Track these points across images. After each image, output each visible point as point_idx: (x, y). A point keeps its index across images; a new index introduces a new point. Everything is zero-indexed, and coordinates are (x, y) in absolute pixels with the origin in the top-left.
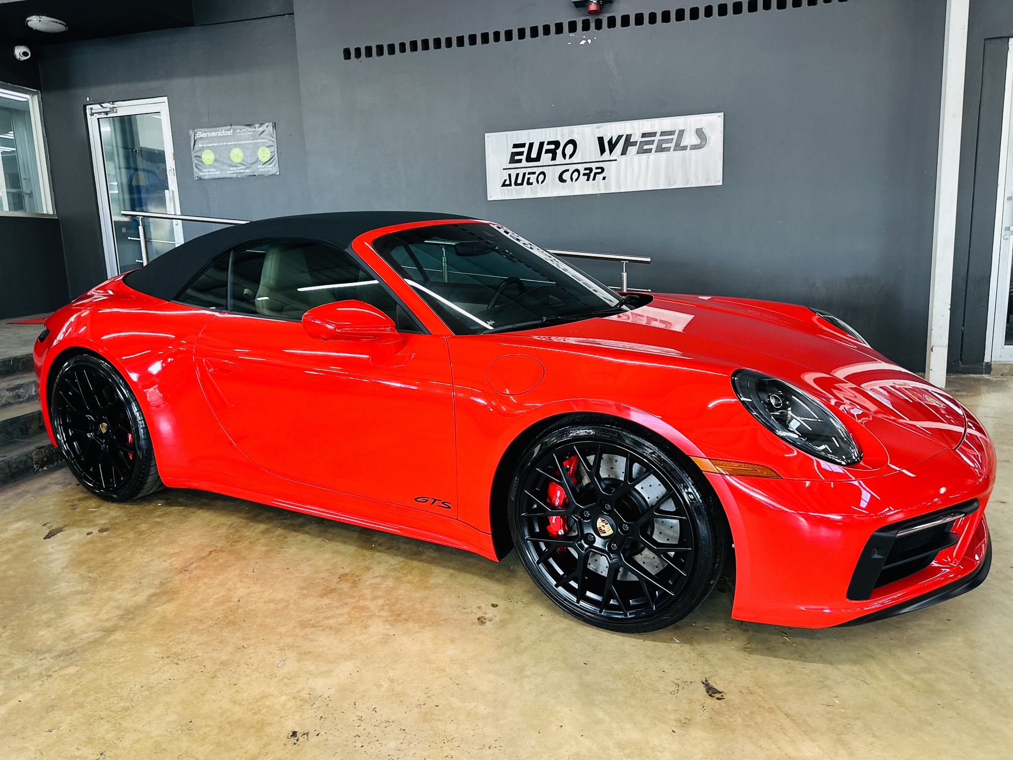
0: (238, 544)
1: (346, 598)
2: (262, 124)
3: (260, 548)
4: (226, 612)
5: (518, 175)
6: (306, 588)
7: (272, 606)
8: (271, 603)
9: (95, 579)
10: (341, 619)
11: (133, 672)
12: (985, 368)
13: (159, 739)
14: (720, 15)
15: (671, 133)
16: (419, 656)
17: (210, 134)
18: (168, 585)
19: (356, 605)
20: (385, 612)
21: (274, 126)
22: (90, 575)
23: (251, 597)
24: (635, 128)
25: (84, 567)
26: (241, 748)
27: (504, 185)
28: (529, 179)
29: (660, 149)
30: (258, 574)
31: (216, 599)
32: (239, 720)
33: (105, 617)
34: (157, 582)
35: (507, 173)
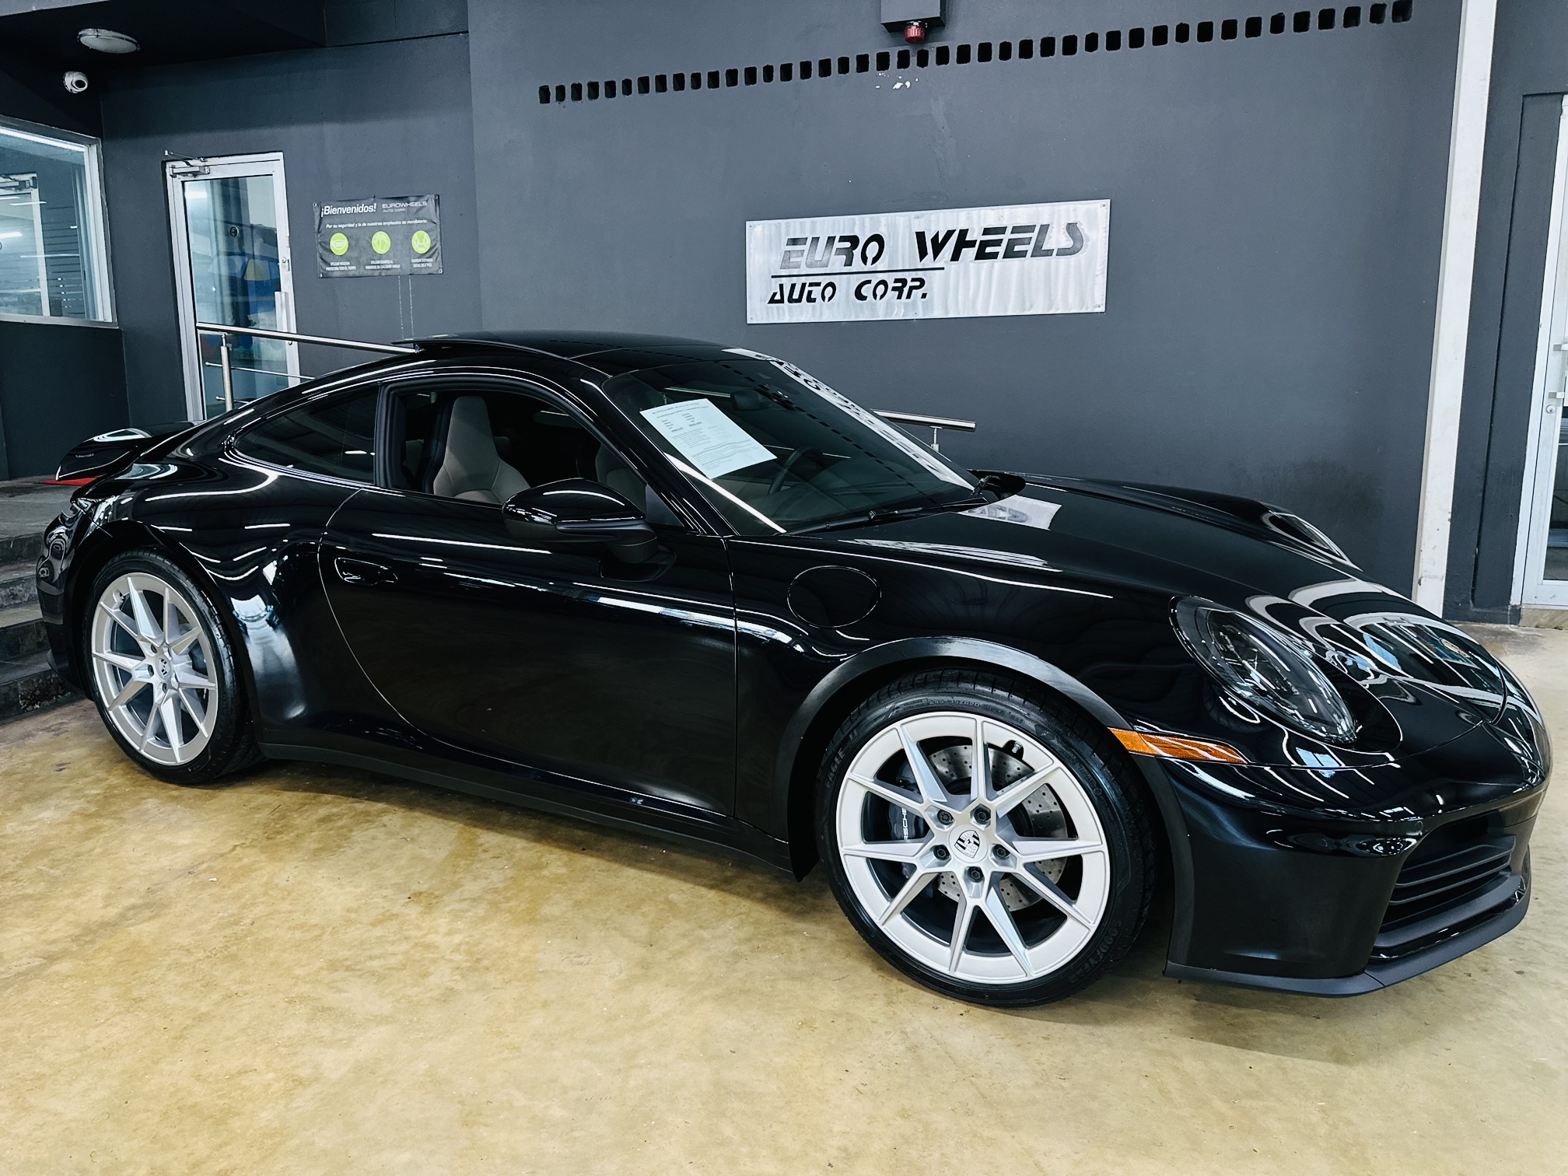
0: (278, 837)
1: (411, 929)
2: (419, 197)
3: (310, 843)
4: (226, 939)
5: (793, 286)
6: (356, 911)
7: (298, 934)
8: (298, 929)
9: (56, 878)
10: (392, 961)
11: (67, 1023)
12: (1510, 615)
13: (73, 1125)
14: (1109, 48)
15: (1030, 229)
16: (488, 1025)
17: (344, 210)
18: (159, 893)
19: (422, 940)
20: (460, 955)
21: (437, 202)
22: (52, 871)
23: (272, 919)
24: (975, 220)
25: (46, 860)
26: (185, 1147)
27: (772, 301)
28: (810, 292)
29: (1010, 254)
30: (293, 884)
31: (222, 918)
32: (196, 1105)
33: (54, 936)
34: (143, 889)
35: (776, 282)
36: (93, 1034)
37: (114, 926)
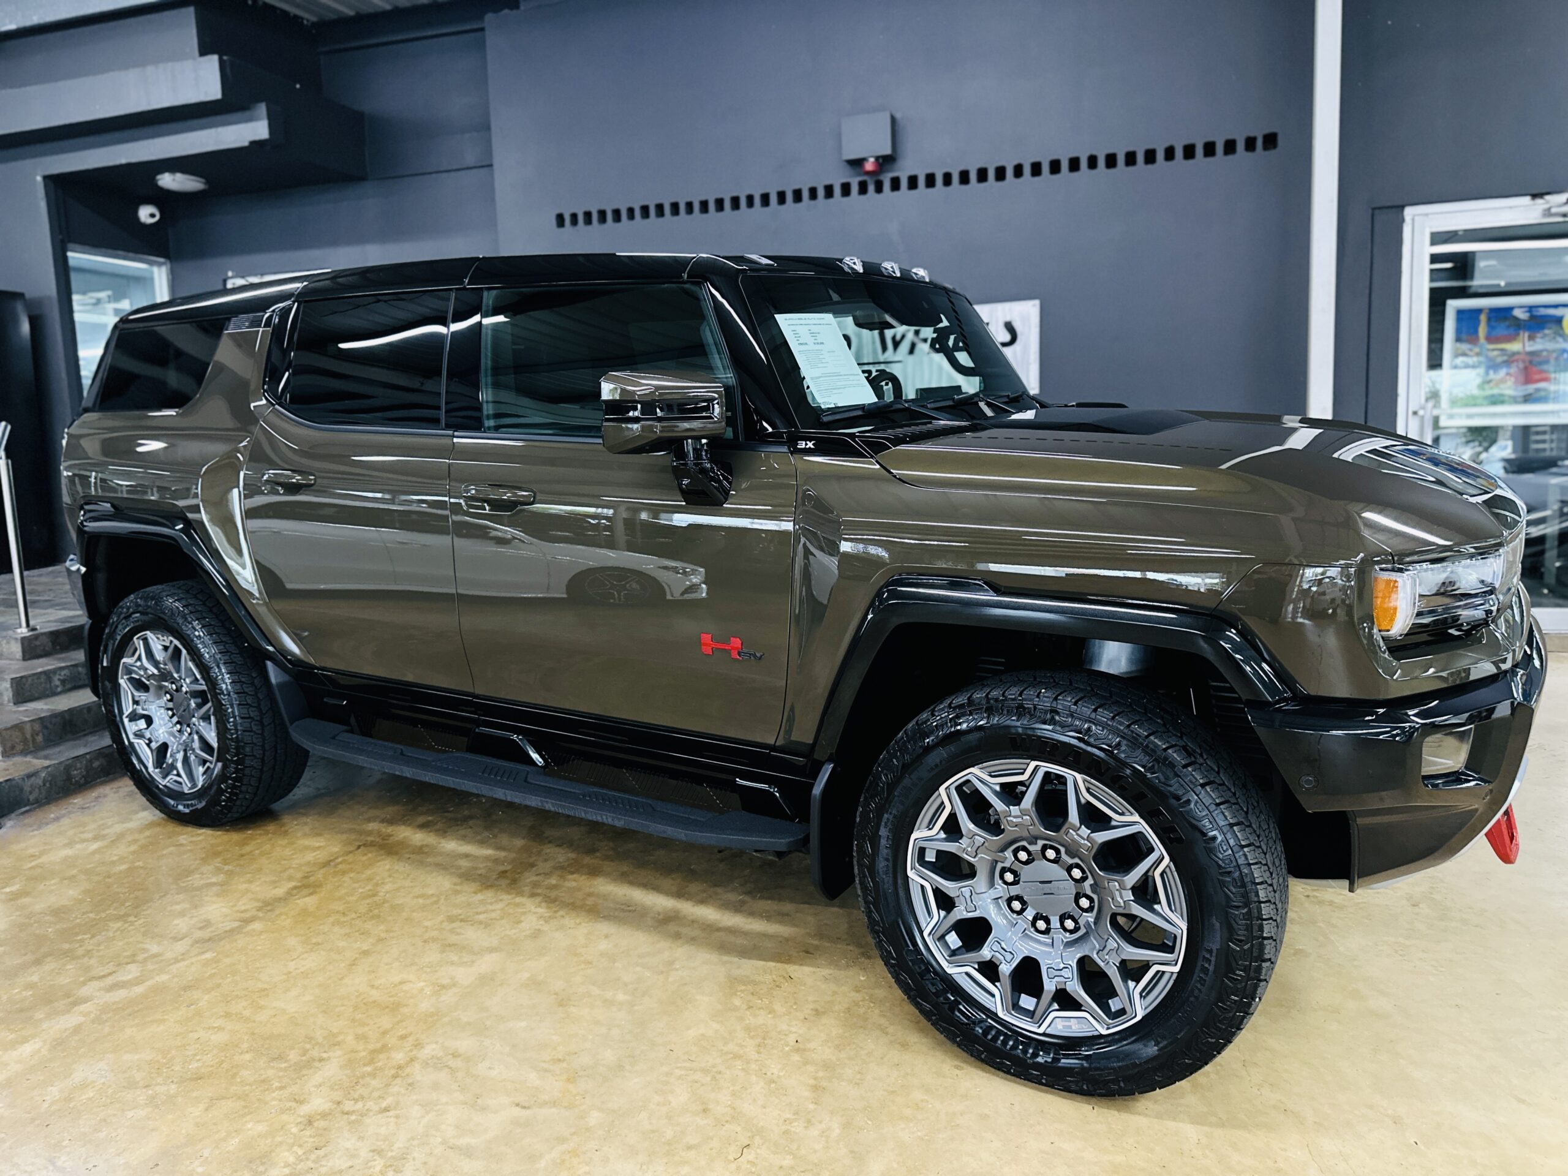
1: (503, 894)
4: (371, 905)
8: (420, 898)
9: (231, 871)
11: (271, 959)
14: (1033, 175)
16: (568, 950)
18: (311, 878)
22: (226, 867)
23: (399, 892)
25: (217, 861)
36: (292, 966)
37: (285, 899)
